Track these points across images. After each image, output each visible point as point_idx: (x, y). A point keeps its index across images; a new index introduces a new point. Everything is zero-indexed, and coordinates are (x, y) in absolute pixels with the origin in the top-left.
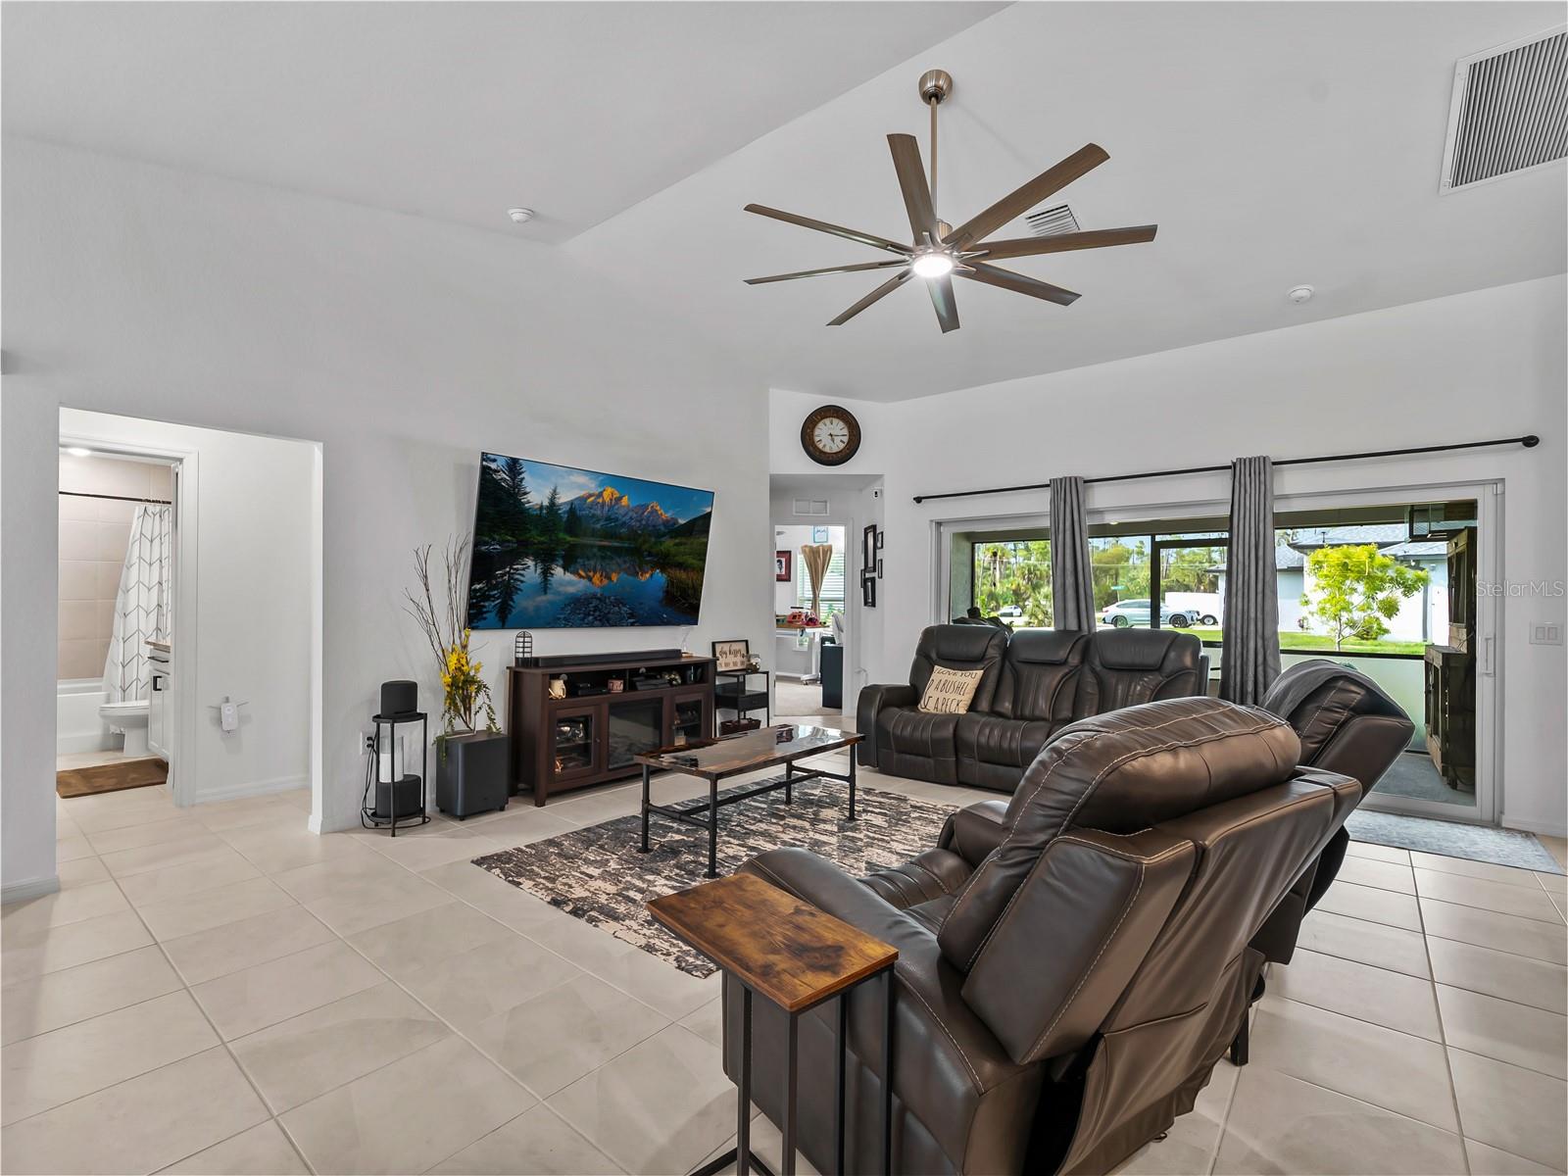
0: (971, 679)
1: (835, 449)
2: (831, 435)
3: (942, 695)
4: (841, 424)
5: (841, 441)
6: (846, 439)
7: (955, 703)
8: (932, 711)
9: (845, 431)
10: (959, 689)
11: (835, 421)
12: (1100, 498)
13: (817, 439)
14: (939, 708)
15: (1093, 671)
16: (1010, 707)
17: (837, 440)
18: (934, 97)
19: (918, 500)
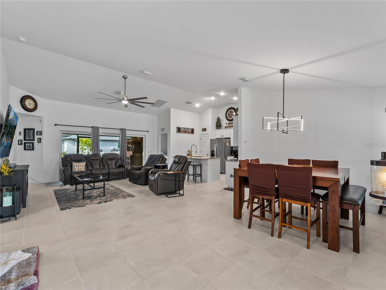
0: (84, 164)
1: (31, 108)
2: (30, 104)
3: (79, 168)
4: (33, 102)
5: (33, 106)
6: (34, 106)
7: (83, 169)
8: (77, 171)
9: (34, 103)
10: (82, 166)
11: (31, 100)
12: (101, 131)
13: (26, 104)
14: (79, 170)
15: (105, 160)
16: (91, 168)
17: (32, 105)
18: (125, 78)
19: (56, 125)
